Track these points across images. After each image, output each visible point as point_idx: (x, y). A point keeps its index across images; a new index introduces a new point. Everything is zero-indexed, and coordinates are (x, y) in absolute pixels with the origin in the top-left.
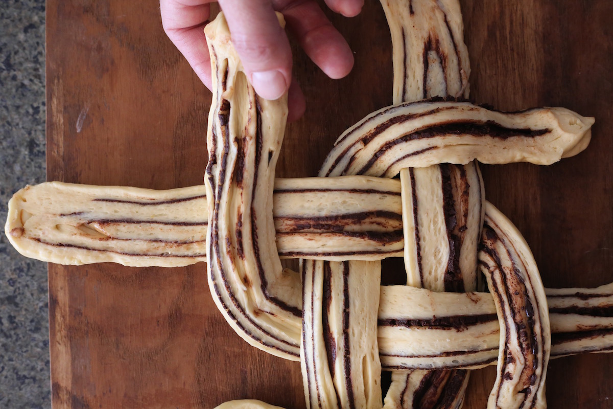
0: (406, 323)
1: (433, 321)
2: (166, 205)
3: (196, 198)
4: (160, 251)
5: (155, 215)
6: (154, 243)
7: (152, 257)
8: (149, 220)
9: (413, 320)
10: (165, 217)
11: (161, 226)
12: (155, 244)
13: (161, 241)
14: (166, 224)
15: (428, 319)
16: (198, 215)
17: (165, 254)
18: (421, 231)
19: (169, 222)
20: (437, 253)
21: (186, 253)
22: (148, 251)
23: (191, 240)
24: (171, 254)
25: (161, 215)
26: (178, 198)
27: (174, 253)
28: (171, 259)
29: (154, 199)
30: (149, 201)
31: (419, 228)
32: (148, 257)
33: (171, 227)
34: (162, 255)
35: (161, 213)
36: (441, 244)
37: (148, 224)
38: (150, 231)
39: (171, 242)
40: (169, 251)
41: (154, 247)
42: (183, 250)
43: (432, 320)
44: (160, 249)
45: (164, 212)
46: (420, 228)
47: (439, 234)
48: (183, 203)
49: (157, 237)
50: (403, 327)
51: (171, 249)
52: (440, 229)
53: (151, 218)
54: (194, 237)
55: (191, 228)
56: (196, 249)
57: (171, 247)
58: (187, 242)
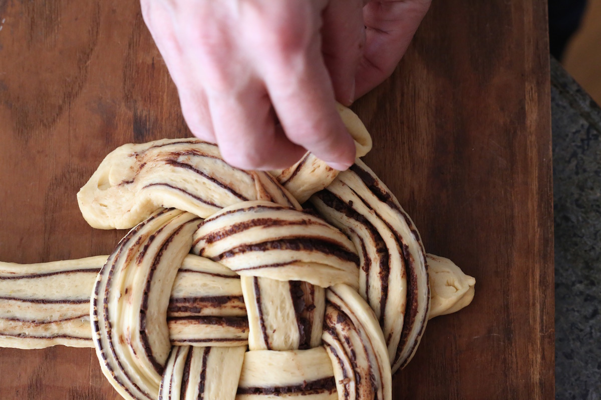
0: (273, 391)
1: (304, 386)
2: (26, 280)
3: (57, 273)
4: (17, 332)
5: (13, 291)
6: (11, 322)
7: (8, 337)
8: (7, 296)
9: (282, 388)
10: (24, 293)
11: (19, 303)
12: (13, 323)
13: (18, 320)
14: (24, 301)
15: (298, 385)
16: (57, 292)
17: (22, 335)
18: (267, 319)
19: (28, 298)
20: (287, 339)
21: (44, 334)
22: (5, 330)
23: (49, 319)
24: (28, 335)
25: (19, 291)
26: (38, 272)
27: (32, 334)
28: (28, 340)
29: (14, 273)
30: (9, 275)
32: (4, 337)
33: (29, 304)
34: (19, 335)
35: (20, 288)
36: (290, 330)
37: (6, 301)
38: (8, 308)
39: (29, 321)
40: (27, 331)
41: (11, 326)
42: (40, 331)
43: (302, 385)
44: (18, 328)
45: (23, 288)
46: (264, 317)
47: (288, 319)
48: (43, 279)
49: (15, 315)
50: (272, 396)
51: (29, 329)
53: (9, 294)
54: (52, 316)
55: (49, 306)
56: (54, 329)
57: (29, 327)
58: (45, 322)
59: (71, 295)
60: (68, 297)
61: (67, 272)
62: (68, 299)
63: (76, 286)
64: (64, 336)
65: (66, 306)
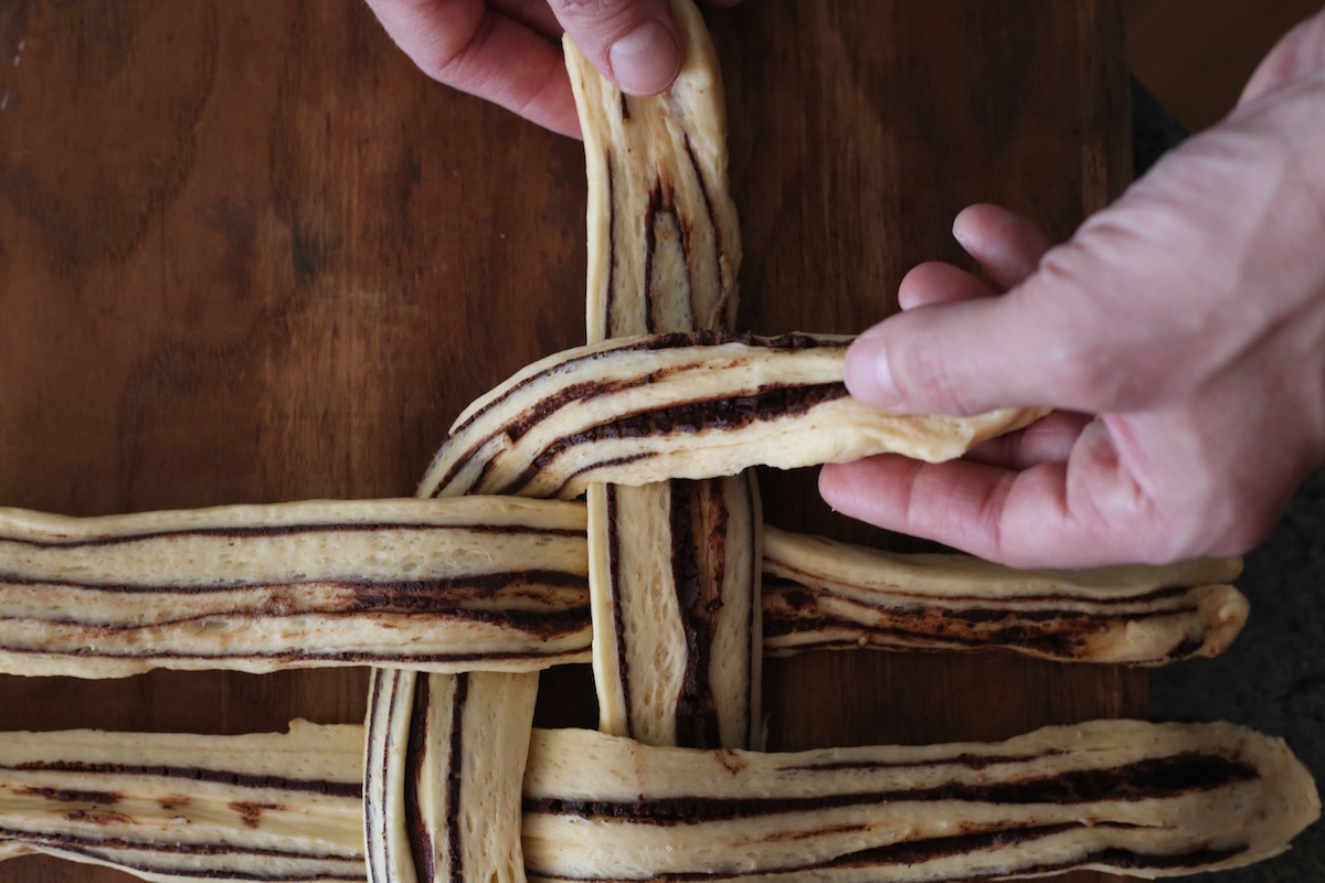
0: (581, 808)
1: (638, 806)
2: (87, 548)
3: (151, 536)
4: (73, 644)
5: (64, 569)
6: (61, 627)
7: (56, 655)
8: (53, 578)
9: (597, 803)
10: (86, 572)
11: (77, 591)
12: (64, 630)
13: (75, 623)
14: (87, 586)
15: (628, 802)
16: (153, 571)
17: (83, 651)
18: (627, 609)
19: (94, 583)
20: (661, 657)
21: (126, 649)
22: (49, 642)
23: (136, 621)
24: (96, 650)
25: (78, 569)
26: (113, 533)
27: (101, 649)
28: (95, 661)
29: (64, 536)
30: (55, 540)
31: (622, 603)
32: (49, 656)
33: (98, 593)
34: (77, 652)
35: (77, 564)
36: (669, 639)
37: (51, 587)
38: (54, 601)
39: (96, 626)
40: (92, 644)
41: (61, 634)
42: (120, 644)
43: (636, 804)
44: (74, 638)
45: (84, 564)
46: (624, 603)
47: (665, 617)
48: (123, 546)
49: (68, 615)
50: (576, 818)
51: (97, 641)
52: (665, 607)
53: (57, 574)
54: (142, 616)
55: (136, 597)
56: (147, 640)
57: (96, 636)
58: (130, 626)
59: (181, 576)
60: (174, 581)
61: (171, 534)
62: (175, 584)
63: (191, 561)
64: (167, 655)
65: (168, 598)
